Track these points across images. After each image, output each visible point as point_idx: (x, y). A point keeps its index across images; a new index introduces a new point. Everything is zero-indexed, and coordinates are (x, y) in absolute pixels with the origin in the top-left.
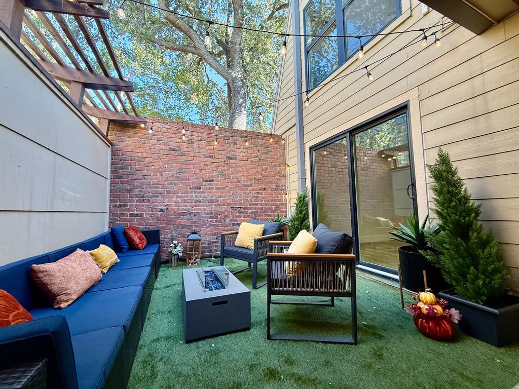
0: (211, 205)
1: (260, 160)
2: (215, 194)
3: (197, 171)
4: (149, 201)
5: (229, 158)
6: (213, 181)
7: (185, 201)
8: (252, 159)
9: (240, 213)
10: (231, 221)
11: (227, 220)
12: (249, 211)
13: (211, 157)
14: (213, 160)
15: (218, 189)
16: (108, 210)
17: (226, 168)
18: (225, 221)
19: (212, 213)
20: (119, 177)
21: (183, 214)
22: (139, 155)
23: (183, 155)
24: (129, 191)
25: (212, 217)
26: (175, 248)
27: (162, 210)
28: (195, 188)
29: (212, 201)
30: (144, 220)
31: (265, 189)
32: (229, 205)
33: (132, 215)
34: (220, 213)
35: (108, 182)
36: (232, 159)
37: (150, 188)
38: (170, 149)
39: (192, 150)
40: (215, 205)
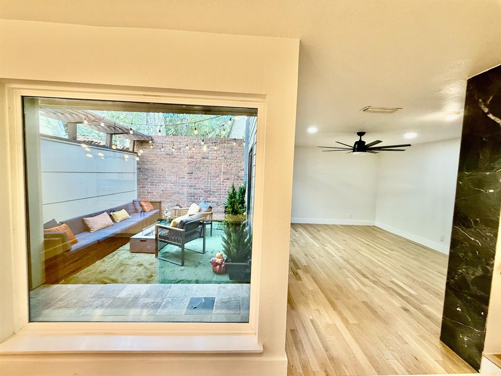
0: (191, 189)
1: (225, 159)
2: (194, 182)
3: (183, 167)
4: (156, 185)
5: (204, 158)
6: (192, 173)
7: (175, 186)
8: (220, 158)
9: (210, 194)
10: (203, 199)
11: (201, 198)
12: (216, 194)
13: (191, 158)
14: (193, 160)
15: (195, 178)
16: (136, 189)
17: (201, 165)
18: (199, 199)
19: (191, 194)
20: (142, 172)
21: (174, 193)
22: (150, 158)
23: (175, 157)
24: (146, 179)
25: (192, 196)
26: (166, 213)
27: (163, 191)
28: (182, 178)
29: (191, 186)
30: (153, 195)
31: (228, 179)
32: (202, 189)
33: (148, 192)
34: (197, 194)
35: (136, 174)
36: (205, 158)
37: (157, 177)
38: (167, 154)
39: (179, 154)
40: (194, 189)
